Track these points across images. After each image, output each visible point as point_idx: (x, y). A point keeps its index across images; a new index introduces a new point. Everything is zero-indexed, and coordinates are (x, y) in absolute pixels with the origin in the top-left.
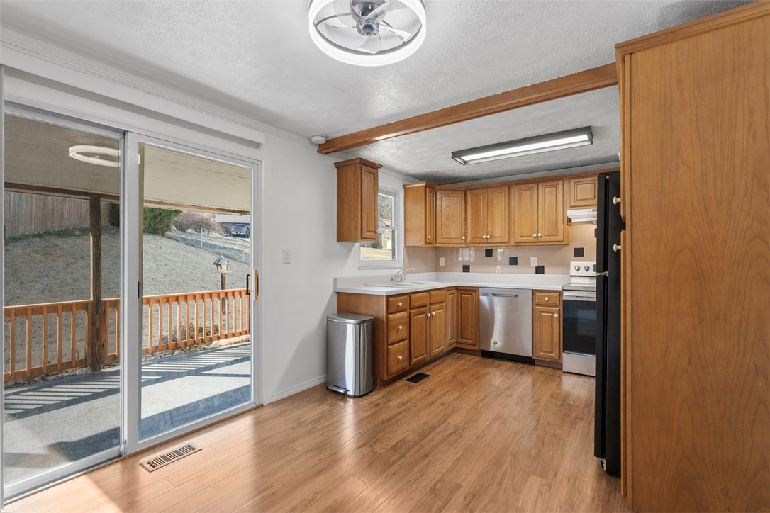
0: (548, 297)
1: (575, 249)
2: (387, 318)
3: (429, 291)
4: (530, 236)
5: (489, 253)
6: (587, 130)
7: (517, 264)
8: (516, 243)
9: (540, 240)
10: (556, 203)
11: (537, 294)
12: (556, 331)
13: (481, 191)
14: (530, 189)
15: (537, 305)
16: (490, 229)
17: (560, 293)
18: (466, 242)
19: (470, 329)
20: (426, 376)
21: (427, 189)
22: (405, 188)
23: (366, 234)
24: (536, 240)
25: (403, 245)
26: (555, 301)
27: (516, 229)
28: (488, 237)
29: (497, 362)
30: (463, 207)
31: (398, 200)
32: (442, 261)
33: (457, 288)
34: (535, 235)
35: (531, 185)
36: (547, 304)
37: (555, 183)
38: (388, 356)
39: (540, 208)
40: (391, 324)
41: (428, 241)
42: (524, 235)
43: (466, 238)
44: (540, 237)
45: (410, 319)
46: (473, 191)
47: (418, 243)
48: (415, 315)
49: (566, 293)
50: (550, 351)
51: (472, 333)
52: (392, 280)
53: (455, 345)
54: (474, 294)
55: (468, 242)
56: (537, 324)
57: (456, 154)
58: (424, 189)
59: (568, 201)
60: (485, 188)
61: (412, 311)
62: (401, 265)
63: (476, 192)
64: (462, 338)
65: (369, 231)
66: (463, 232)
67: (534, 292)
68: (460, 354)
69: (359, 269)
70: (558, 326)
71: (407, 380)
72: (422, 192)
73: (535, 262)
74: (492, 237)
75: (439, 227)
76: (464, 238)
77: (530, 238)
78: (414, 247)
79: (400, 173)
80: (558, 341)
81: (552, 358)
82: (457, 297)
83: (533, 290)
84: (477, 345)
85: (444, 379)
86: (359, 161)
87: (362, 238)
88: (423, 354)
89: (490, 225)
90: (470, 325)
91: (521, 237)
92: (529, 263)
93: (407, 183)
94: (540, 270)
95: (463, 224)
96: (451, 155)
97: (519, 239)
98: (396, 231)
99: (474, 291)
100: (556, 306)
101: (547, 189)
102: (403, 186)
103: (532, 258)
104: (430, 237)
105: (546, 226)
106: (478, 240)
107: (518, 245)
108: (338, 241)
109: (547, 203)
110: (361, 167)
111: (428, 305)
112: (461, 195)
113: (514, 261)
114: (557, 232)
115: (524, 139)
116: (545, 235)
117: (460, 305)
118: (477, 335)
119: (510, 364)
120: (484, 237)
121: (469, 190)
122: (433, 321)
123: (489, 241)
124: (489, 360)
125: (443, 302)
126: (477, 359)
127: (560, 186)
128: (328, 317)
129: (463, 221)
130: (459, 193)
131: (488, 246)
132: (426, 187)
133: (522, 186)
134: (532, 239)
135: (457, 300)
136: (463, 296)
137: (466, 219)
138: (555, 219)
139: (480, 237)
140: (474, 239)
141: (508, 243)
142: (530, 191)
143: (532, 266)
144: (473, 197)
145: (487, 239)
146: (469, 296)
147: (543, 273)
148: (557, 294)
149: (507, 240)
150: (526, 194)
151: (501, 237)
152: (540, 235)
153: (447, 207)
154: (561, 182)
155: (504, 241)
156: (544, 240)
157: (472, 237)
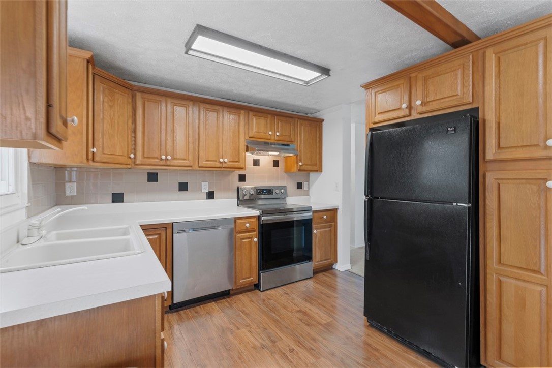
0: (249, 223)
1: (240, 175)
4: (215, 161)
5: (153, 177)
7: (187, 190)
8: (200, 167)
9: (225, 165)
10: (239, 131)
11: (239, 221)
15: (238, 232)
16: (170, 148)
17: (258, 218)
18: (134, 162)
21: (90, 66)
24: (221, 165)
26: (253, 226)
27: (201, 152)
28: (169, 157)
29: (200, 309)
30: (131, 114)
32: (71, 189)
34: (221, 160)
35: (217, 107)
39: (224, 132)
41: (89, 157)
42: (210, 159)
43: (135, 157)
44: (225, 162)
46: (146, 95)
50: (249, 276)
55: (138, 162)
58: (85, 63)
59: (247, 131)
63: (151, 97)
66: (130, 147)
70: (255, 250)
72: (81, 68)
73: (205, 188)
74: (174, 158)
76: (132, 156)
77: (215, 163)
80: (255, 264)
81: (250, 282)
83: (234, 218)
89: (170, 143)
91: (207, 161)
92: (200, 189)
94: (211, 195)
95: (130, 137)
97: (204, 165)
100: (254, 231)
101: (231, 116)
103: (203, 184)
105: (231, 152)
106: (153, 160)
113: (183, 187)
114: (239, 158)
116: (230, 161)
119: (214, 306)
121: (138, 91)
123: (169, 163)
126: (173, 317)
129: (130, 132)
131: (152, 169)
132: (88, 61)
134: (218, 164)
137: (135, 131)
138: (237, 146)
139: (157, 158)
140: (146, 160)
141: (191, 166)
142: (215, 114)
143: (203, 191)
144: (146, 102)
145: (166, 159)
146: (156, 237)
147: (213, 198)
148: (255, 219)
149: (191, 164)
150: (212, 116)
151: (184, 159)
152: (226, 160)
153: (111, 107)
154: (243, 112)
155: (188, 164)
156: (228, 166)
157: (144, 157)
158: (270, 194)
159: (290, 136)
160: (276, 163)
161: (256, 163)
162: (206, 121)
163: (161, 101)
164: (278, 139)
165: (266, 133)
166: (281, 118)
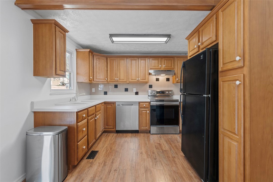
0: (145, 104)
1: (149, 85)
2: (77, 125)
3: (95, 106)
5: (116, 86)
6: (169, 36)
7: (128, 91)
8: (129, 82)
9: (139, 81)
10: (145, 67)
11: (141, 103)
12: (148, 118)
13: (114, 58)
14: (136, 60)
15: (141, 108)
16: (118, 76)
17: (150, 103)
18: (107, 81)
19: (111, 122)
20: (97, 152)
21: (90, 53)
22: (77, 51)
23: (59, 72)
24: (138, 81)
25: (76, 81)
26: (147, 106)
27: (130, 76)
28: (118, 79)
29: (125, 134)
30: (106, 65)
31: (73, 56)
32: (93, 90)
33: (105, 103)
34: (137, 79)
35: (136, 58)
36: (145, 108)
37: (145, 59)
38: (77, 149)
39: (139, 68)
40: (80, 129)
41: (90, 80)
43: (107, 79)
44: (139, 80)
45: (88, 123)
46: (111, 58)
47: (85, 80)
48: (90, 120)
49: (152, 103)
50: (146, 126)
51: (112, 123)
52: (71, 100)
53: (104, 130)
54: (113, 105)
55: (108, 81)
56: (140, 116)
57: (111, 36)
58: (88, 53)
59: (149, 67)
60: (116, 57)
61: (89, 118)
62: (75, 92)
63: (112, 58)
64: (107, 126)
65: (60, 70)
66: (106, 76)
67: (139, 103)
68: (106, 134)
69: (50, 95)
70: (148, 116)
71: (87, 159)
72: (87, 54)
73: (135, 90)
74: (120, 79)
75: (95, 73)
76: (106, 79)
77: (135, 80)
78: (81, 82)
79: (75, 42)
80: (148, 122)
81: (146, 129)
82: (105, 106)
83: (139, 102)
84: (115, 128)
85: (107, 151)
86: (54, 22)
87: (56, 74)
88: (93, 140)
89: (118, 74)
90: (111, 119)
91: (132, 80)
93: (78, 48)
94: (137, 93)
95: (106, 73)
96: (109, 36)
97: (131, 81)
98: (72, 74)
99: (113, 104)
100: (148, 108)
101: (142, 61)
102: (76, 50)
103: (134, 89)
104: (91, 78)
105: (142, 76)
106: (113, 80)
107: (130, 83)
108: (34, 76)
109: (142, 67)
110: (55, 27)
111: (95, 114)
112: (105, 59)
113: (126, 90)
114: (145, 78)
115: (145, 34)
116: (141, 80)
117: (106, 111)
118: (115, 124)
119: (130, 134)
120: (116, 79)
121: (109, 57)
122: (97, 121)
123: (118, 81)
124: (121, 134)
125: (100, 110)
126: (115, 135)
127: (147, 60)
128: (27, 132)
129: (106, 71)
130: (104, 58)
131: (116, 83)
132: (89, 52)
133: (132, 58)
134: (136, 81)
135: (105, 108)
136: (107, 106)
137: (107, 71)
138: (145, 73)
139: (114, 79)
140: (111, 80)
141: (126, 82)
142: (135, 61)
143: (134, 92)
144: (111, 61)
145: (117, 80)
146: (111, 106)
147: (138, 94)
148: (148, 103)
149: (126, 81)
150: (134, 62)
151: (123, 79)
152: (139, 79)
153: (99, 64)
154: (147, 59)
155: (125, 81)
156: (141, 81)
157: (110, 79)
158: (164, 93)
159: (171, 66)
160: (168, 80)
161: (157, 80)
162: (131, 64)
163: (115, 59)
164: (164, 68)
165: (158, 66)
166: (166, 59)
